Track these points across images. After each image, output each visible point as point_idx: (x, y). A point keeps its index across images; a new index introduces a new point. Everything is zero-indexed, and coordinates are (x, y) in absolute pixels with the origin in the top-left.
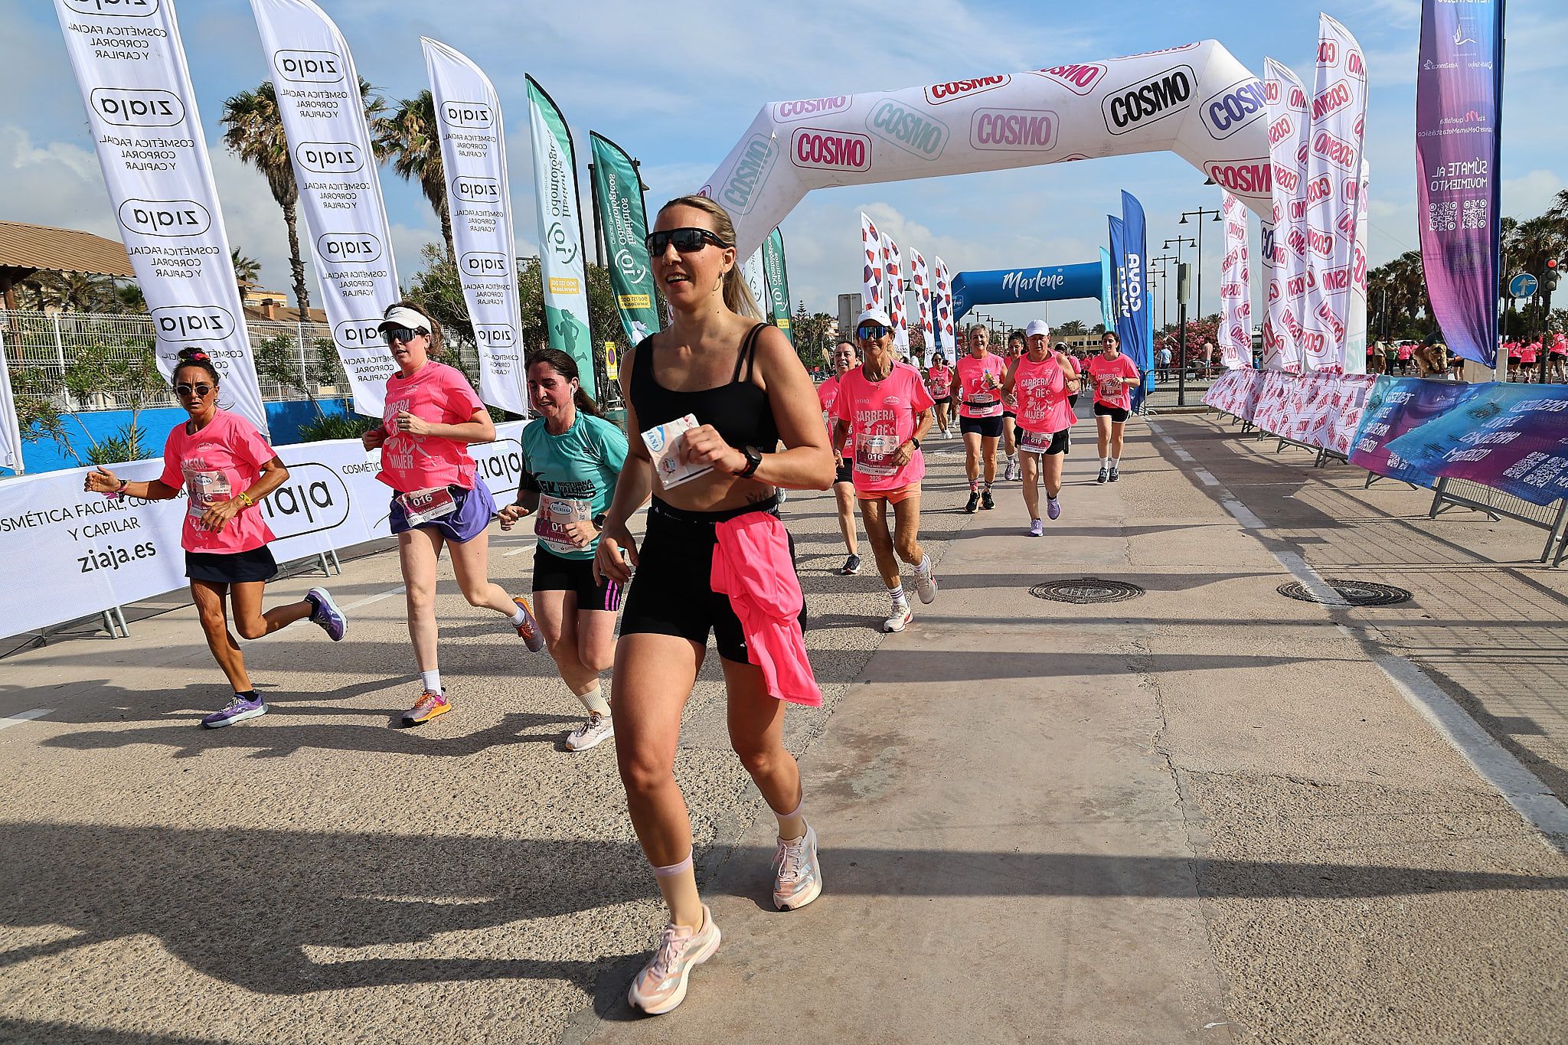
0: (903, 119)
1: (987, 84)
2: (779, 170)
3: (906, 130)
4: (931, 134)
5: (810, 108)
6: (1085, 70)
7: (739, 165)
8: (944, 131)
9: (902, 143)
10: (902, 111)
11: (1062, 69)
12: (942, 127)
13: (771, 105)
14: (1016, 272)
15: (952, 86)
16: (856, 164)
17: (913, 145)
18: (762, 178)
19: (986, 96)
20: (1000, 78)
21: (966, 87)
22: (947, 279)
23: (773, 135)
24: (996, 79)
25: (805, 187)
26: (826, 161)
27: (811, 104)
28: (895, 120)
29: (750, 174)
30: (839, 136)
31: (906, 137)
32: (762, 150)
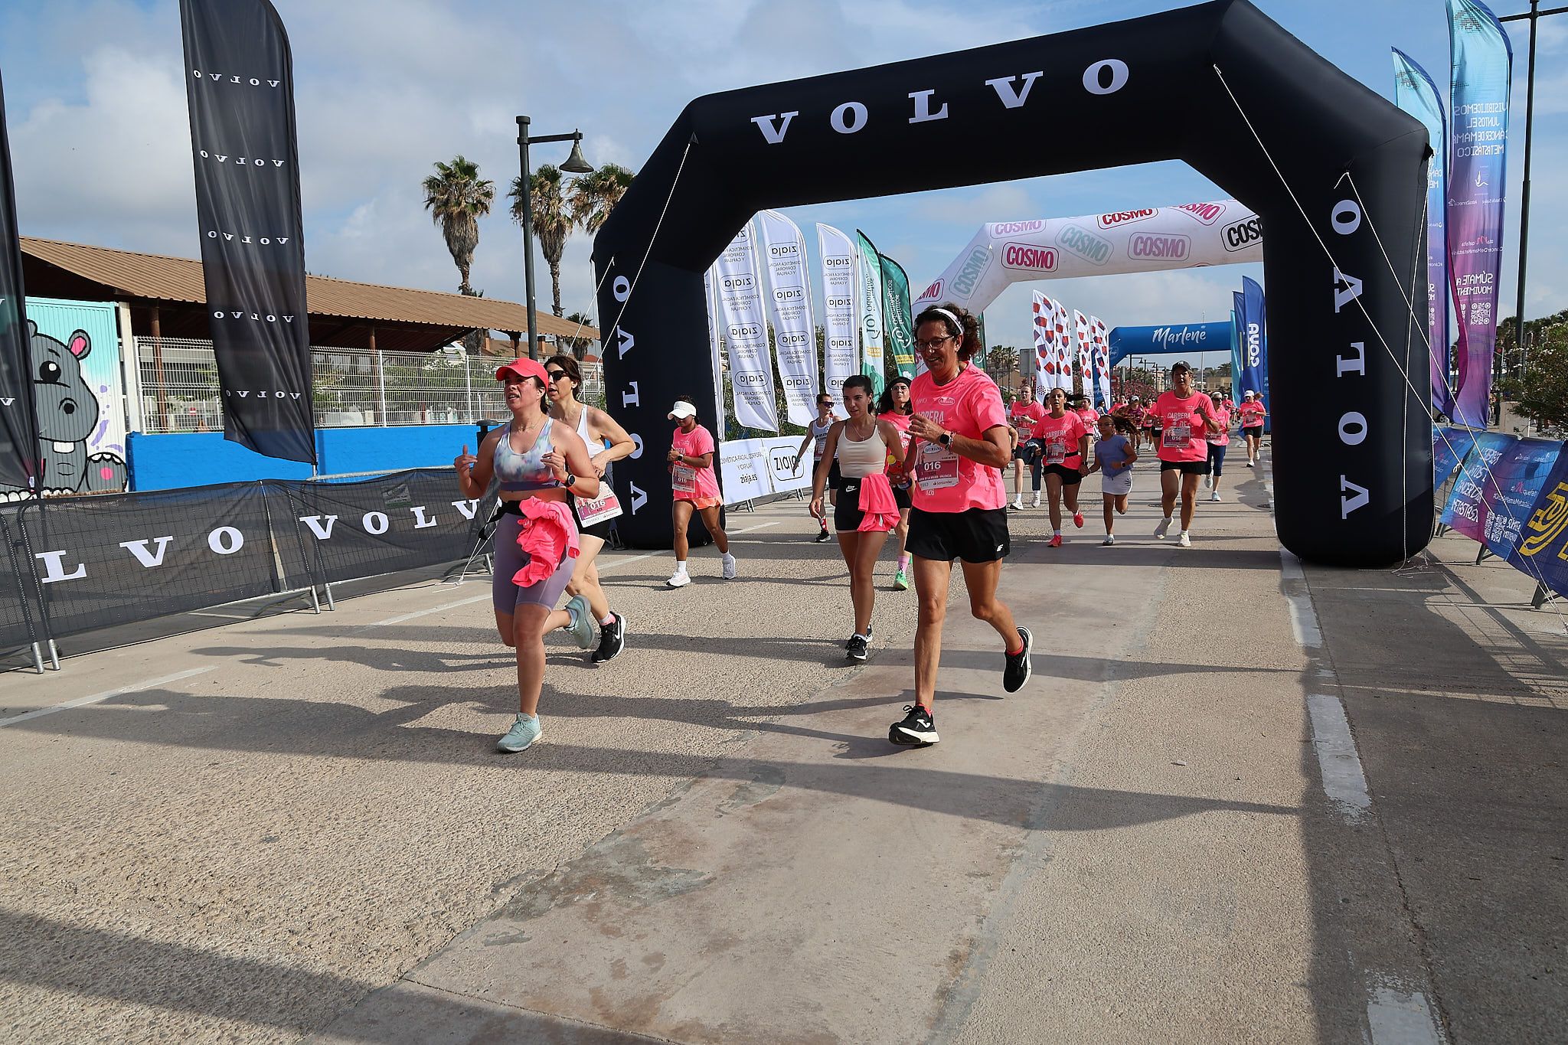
0: (1081, 239)
1: (1142, 215)
2: (993, 270)
3: (1083, 247)
4: (1101, 248)
5: (1017, 229)
6: (1210, 208)
7: (965, 266)
8: (1110, 247)
9: (1080, 254)
10: (1081, 233)
11: (1194, 206)
12: (1109, 245)
13: (988, 226)
15: (1116, 216)
16: (1046, 267)
17: (1088, 255)
18: (981, 275)
19: (1141, 224)
20: (1151, 211)
21: (1126, 217)
23: (990, 247)
24: (1148, 212)
25: (1009, 281)
26: (1026, 264)
27: (1017, 226)
28: (1075, 239)
29: (972, 273)
30: (1036, 248)
31: (1083, 250)
32: (981, 256)
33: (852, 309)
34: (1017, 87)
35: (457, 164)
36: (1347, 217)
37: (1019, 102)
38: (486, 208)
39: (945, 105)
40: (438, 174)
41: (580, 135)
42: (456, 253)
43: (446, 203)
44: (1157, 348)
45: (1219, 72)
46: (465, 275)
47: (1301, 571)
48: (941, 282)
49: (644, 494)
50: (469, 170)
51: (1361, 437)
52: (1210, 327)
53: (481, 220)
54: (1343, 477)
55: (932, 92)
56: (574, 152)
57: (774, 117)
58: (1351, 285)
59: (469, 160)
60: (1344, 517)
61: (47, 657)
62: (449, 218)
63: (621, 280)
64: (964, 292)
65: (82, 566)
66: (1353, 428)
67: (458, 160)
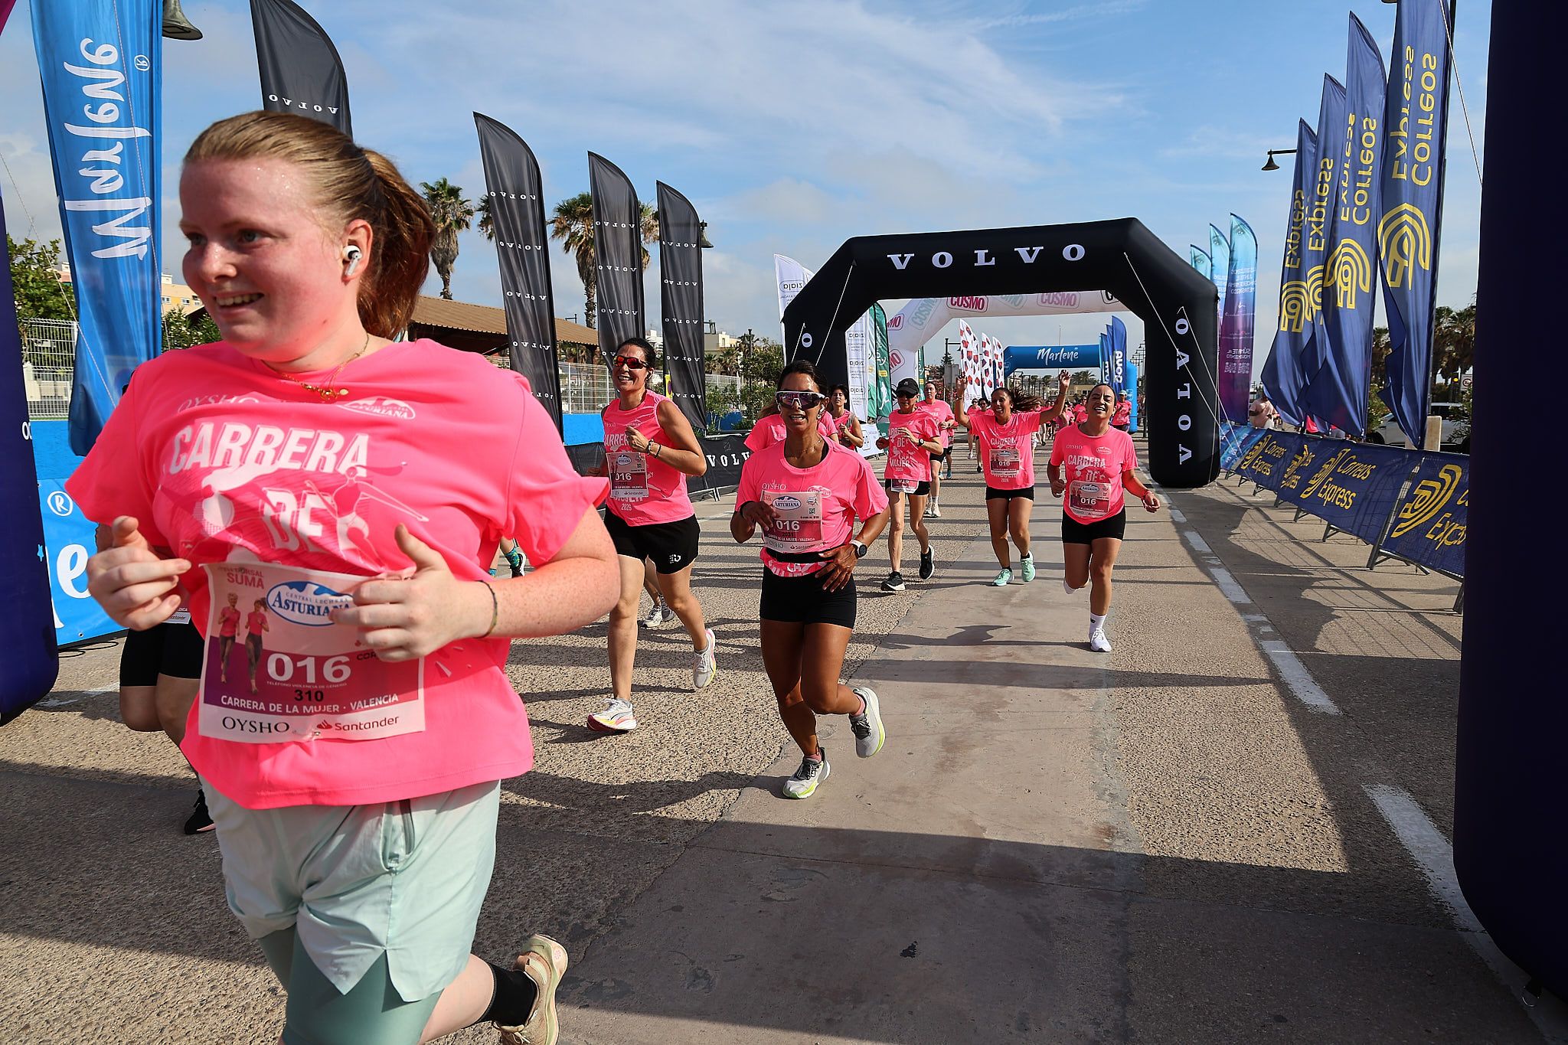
2: (940, 309)
7: (919, 305)
9: (1004, 301)
14: (1047, 348)
16: (979, 309)
17: (1009, 302)
18: (931, 313)
22: (999, 352)
25: (951, 317)
26: (964, 306)
29: (923, 311)
30: (972, 295)
34: (1031, 253)
35: (441, 185)
36: (1182, 326)
37: (1032, 260)
38: (467, 225)
39: (994, 258)
42: (440, 262)
44: (1040, 364)
45: (1126, 255)
46: (446, 282)
48: (902, 316)
50: (454, 192)
51: (1188, 426)
52: (1081, 348)
53: (461, 236)
54: (1180, 445)
55: (987, 251)
57: (900, 255)
58: (1184, 357)
59: (451, 183)
60: (1181, 463)
63: (804, 334)
64: (920, 325)
66: (1185, 423)
67: (442, 182)
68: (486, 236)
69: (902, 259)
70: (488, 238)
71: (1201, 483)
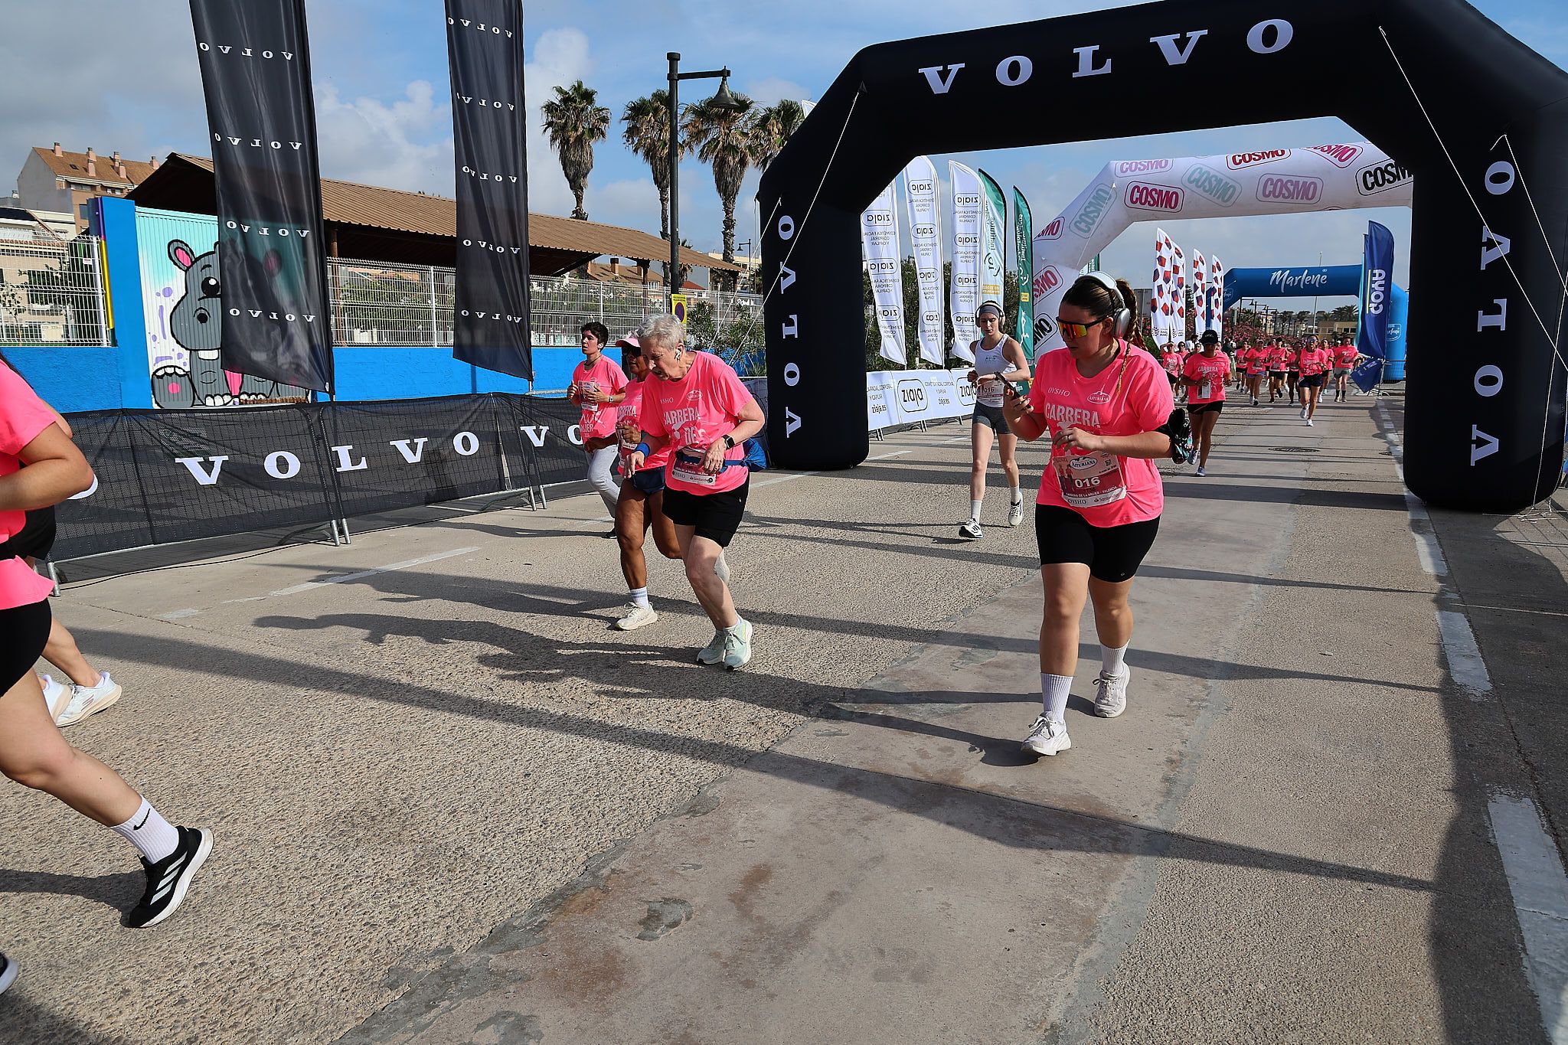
0: (1209, 179)
1: (1273, 156)
2: (1114, 209)
3: (1210, 187)
4: (1229, 189)
5: (1142, 168)
6: (1346, 149)
7: (1086, 204)
8: (1238, 189)
9: (1206, 195)
10: (1209, 173)
11: (1330, 147)
12: (1237, 186)
13: (1113, 163)
15: (1247, 156)
16: (1170, 207)
17: (1214, 196)
18: (1103, 214)
19: (1272, 165)
20: (1283, 152)
21: (1257, 158)
22: (1220, 274)
23: (1114, 186)
24: (1280, 153)
25: (1131, 220)
26: (1149, 204)
27: (1143, 165)
28: (1203, 178)
29: (1091, 212)
30: (1161, 188)
31: (1210, 191)
32: (1105, 195)
33: (978, 247)
34: (1181, 44)
35: (575, 89)
36: (1500, 178)
37: (1182, 59)
38: (603, 134)
39: (1109, 61)
40: (556, 99)
41: (729, 72)
42: (571, 177)
43: (564, 127)
44: (1274, 291)
45: (1384, 34)
46: (579, 199)
47: (1426, 513)
48: (1062, 220)
49: (798, 419)
50: (588, 96)
51: (1497, 388)
52: (1331, 270)
53: (596, 146)
54: (1474, 426)
55: (1097, 47)
56: (721, 89)
57: (941, 68)
58: (1499, 243)
59: (587, 85)
60: (1473, 464)
61: (341, 532)
62: (565, 142)
63: (786, 220)
64: (1086, 232)
65: (364, 459)
66: (1489, 381)
67: (576, 85)
68: (631, 148)
69: (944, 75)
70: (634, 151)
71: (1514, 502)
